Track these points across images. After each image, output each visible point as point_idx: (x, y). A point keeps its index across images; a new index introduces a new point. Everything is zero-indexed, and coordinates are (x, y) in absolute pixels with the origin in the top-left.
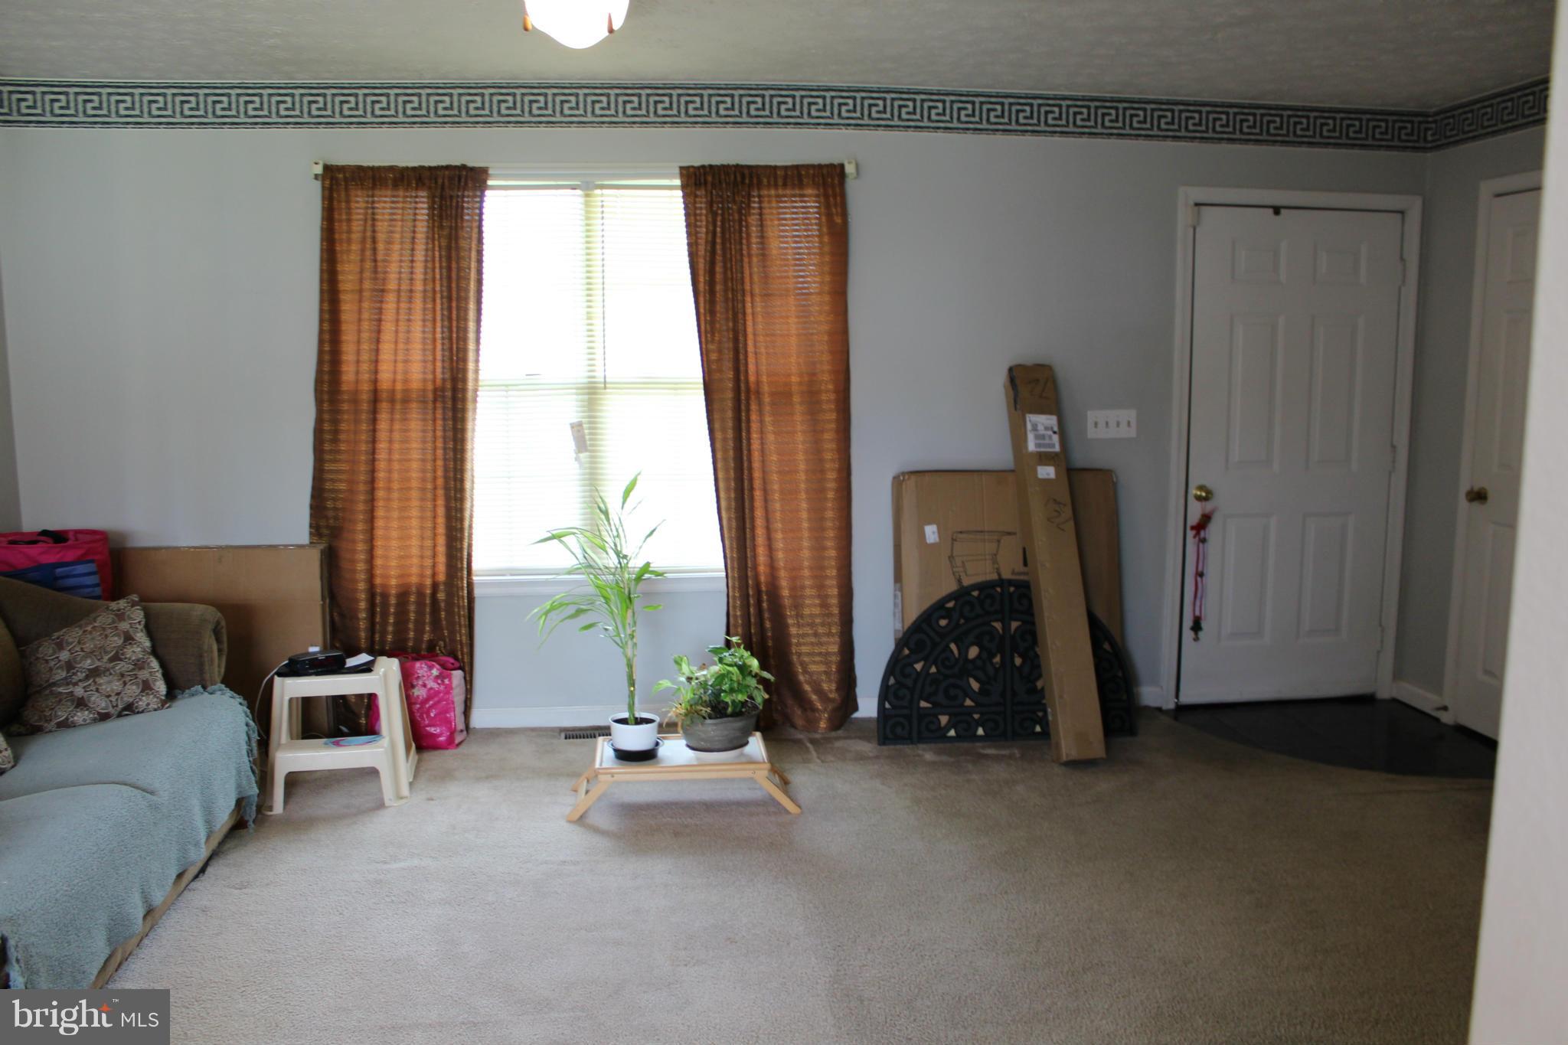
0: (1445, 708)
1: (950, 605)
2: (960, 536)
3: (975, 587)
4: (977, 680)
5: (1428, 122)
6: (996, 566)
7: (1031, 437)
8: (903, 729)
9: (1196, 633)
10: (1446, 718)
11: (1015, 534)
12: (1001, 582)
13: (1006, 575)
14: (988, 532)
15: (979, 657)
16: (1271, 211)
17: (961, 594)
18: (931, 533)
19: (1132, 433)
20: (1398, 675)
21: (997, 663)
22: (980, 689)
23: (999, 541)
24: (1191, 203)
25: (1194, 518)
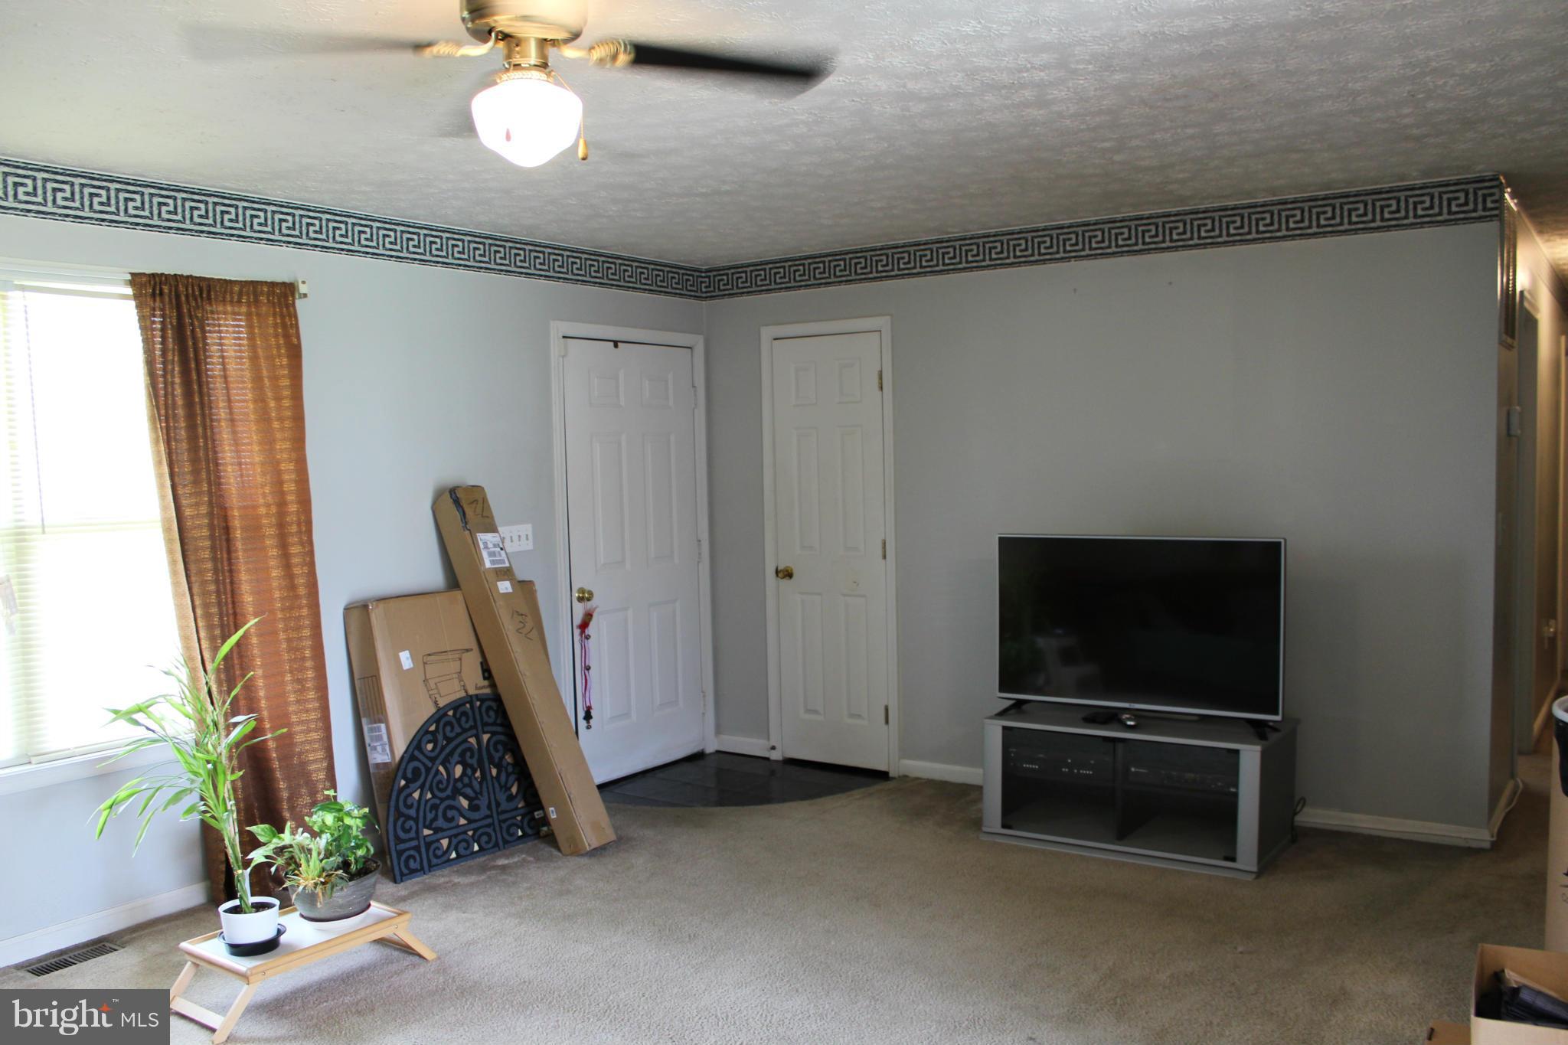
0: (773, 748)
1: (433, 728)
2: (430, 658)
3: (449, 706)
4: (466, 797)
5: (702, 277)
6: (462, 683)
7: (485, 554)
8: (415, 860)
9: (588, 722)
10: (776, 756)
11: (472, 650)
12: (470, 699)
13: (472, 691)
14: (450, 651)
15: (464, 773)
16: (612, 344)
17: (439, 716)
18: (406, 659)
19: (530, 547)
20: (719, 730)
21: (478, 777)
22: (469, 805)
23: (460, 659)
24: (561, 335)
25: (578, 621)
